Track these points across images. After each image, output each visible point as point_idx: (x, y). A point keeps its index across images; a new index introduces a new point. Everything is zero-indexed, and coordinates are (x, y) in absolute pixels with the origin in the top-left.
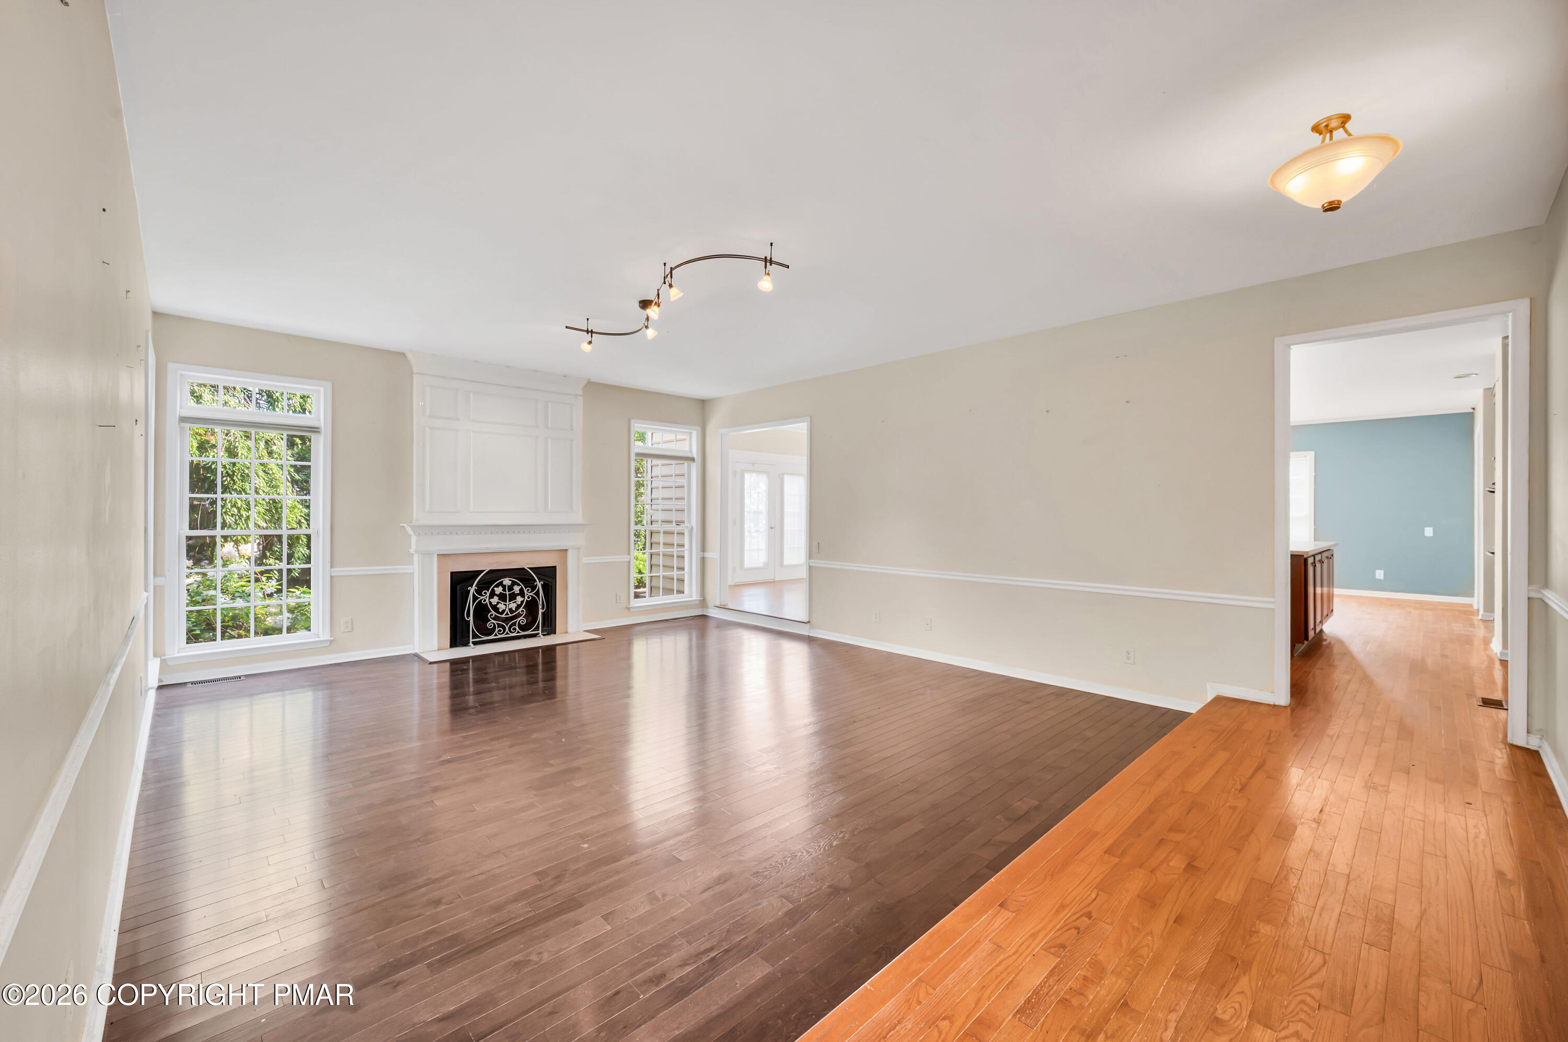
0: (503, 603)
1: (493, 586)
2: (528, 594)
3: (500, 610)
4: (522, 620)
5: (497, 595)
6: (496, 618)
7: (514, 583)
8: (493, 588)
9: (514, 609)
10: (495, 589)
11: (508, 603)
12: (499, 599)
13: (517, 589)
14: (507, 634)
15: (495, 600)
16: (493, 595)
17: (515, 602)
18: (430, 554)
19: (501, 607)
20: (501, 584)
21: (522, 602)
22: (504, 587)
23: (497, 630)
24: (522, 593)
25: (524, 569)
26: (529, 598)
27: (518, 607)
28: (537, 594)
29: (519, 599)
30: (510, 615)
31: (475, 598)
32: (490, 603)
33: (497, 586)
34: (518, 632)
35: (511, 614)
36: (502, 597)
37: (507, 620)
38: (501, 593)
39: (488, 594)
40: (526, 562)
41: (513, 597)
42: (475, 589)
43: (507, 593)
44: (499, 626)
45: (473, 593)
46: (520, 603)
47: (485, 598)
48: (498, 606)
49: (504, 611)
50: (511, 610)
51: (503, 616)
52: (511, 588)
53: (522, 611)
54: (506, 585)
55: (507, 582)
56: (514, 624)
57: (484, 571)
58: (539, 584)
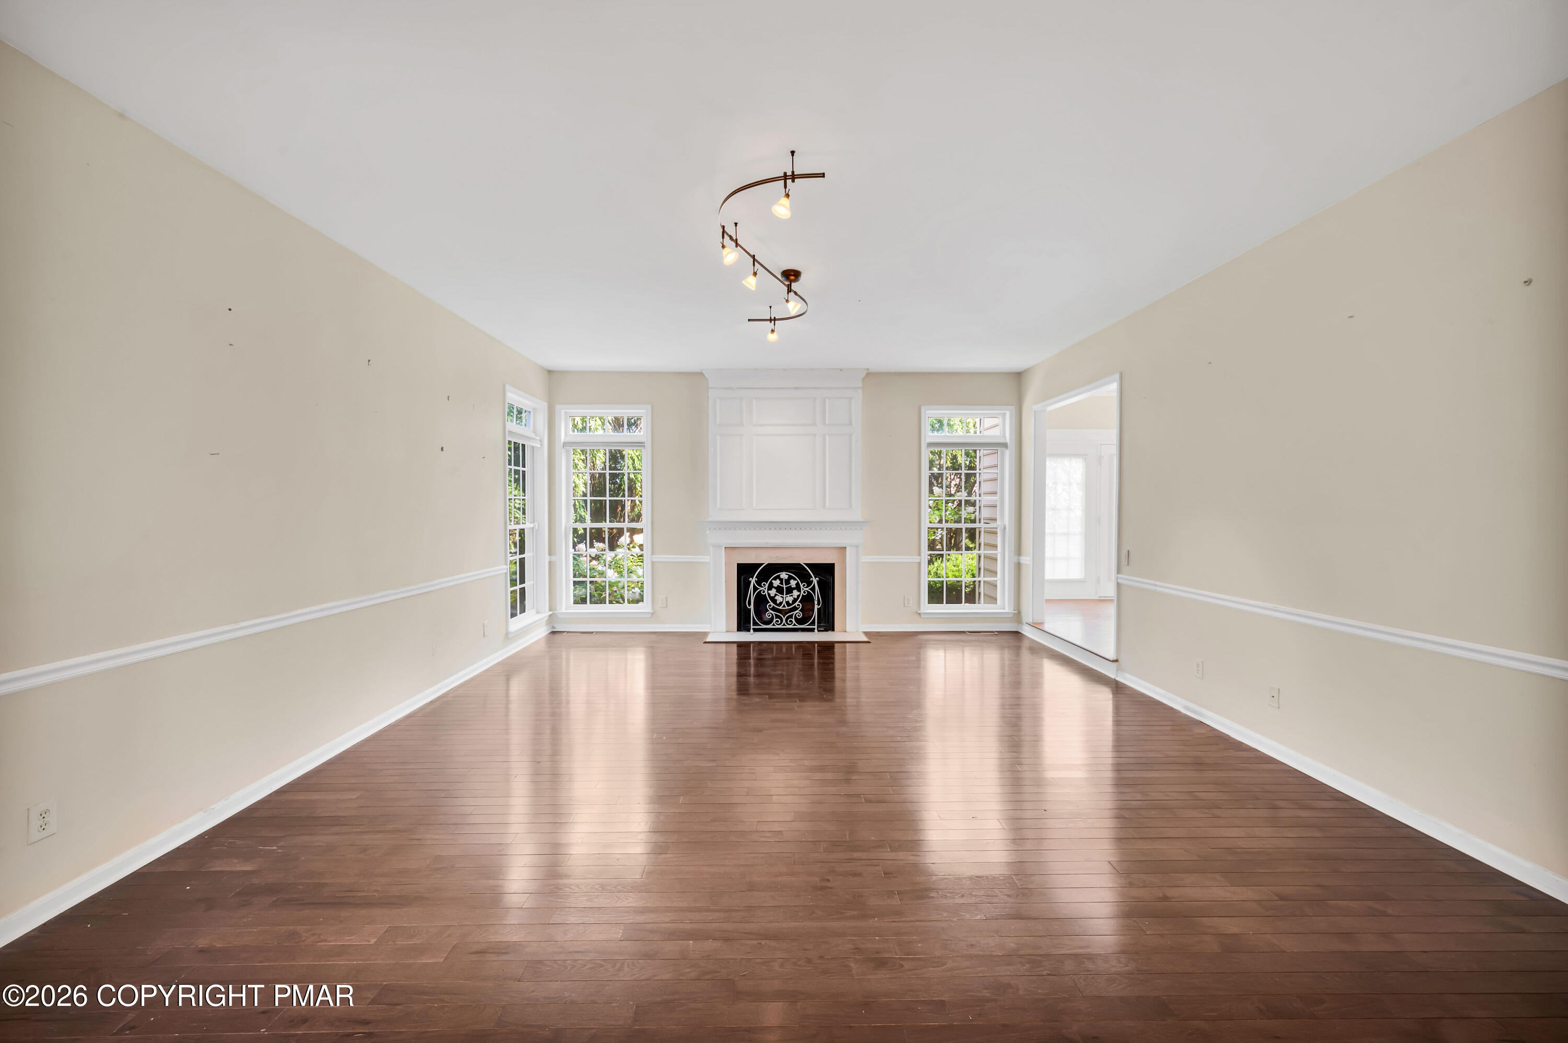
0: (780, 595)
1: (771, 578)
2: (805, 589)
3: (778, 602)
4: (798, 613)
5: (775, 588)
6: (773, 609)
7: (790, 578)
8: (771, 581)
9: (791, 602)
10: (773, 581)
11: (784, 596)
12: (776, 592)
13: (793, 583)
14: (784, 625)
15: (773, 592)
16: (771, 587)
17: (792, 596)
18: (720, 547)
19: (779, 599)
20: (778, 577)
21: (798, 596)
22: (781, 580)
23: (775, 620)
24: (798, 588)
25: (799, 564)
26: (804, 592)
27: (795, 601)
28: (813, 589)
29: (795, 593)
30: (787, 608)
31: (755, 589)
32: (769, 594)
33: (775, 579)
34: (795, 625)
35: (788, 606)
36: (780, 590)
37: (784, 612)
38: (778, 586)
39: (767, 585)
40: (802, 558)
41: (790, 590)
42: (756, 581)
43: (784, 586)
44: (777, 616)
45: (754, 584)
46: (796, 597)
47: (764, 589)
48: (776, 598)
49: (781, 603)
50: (788, 603)
51: (780, 608)
52: (788, 582)
53: (798, 605)
54: (783, 579)
55: (784, 575)
56: (791, 617)
57: (763, 564)
58: (815, 581)
